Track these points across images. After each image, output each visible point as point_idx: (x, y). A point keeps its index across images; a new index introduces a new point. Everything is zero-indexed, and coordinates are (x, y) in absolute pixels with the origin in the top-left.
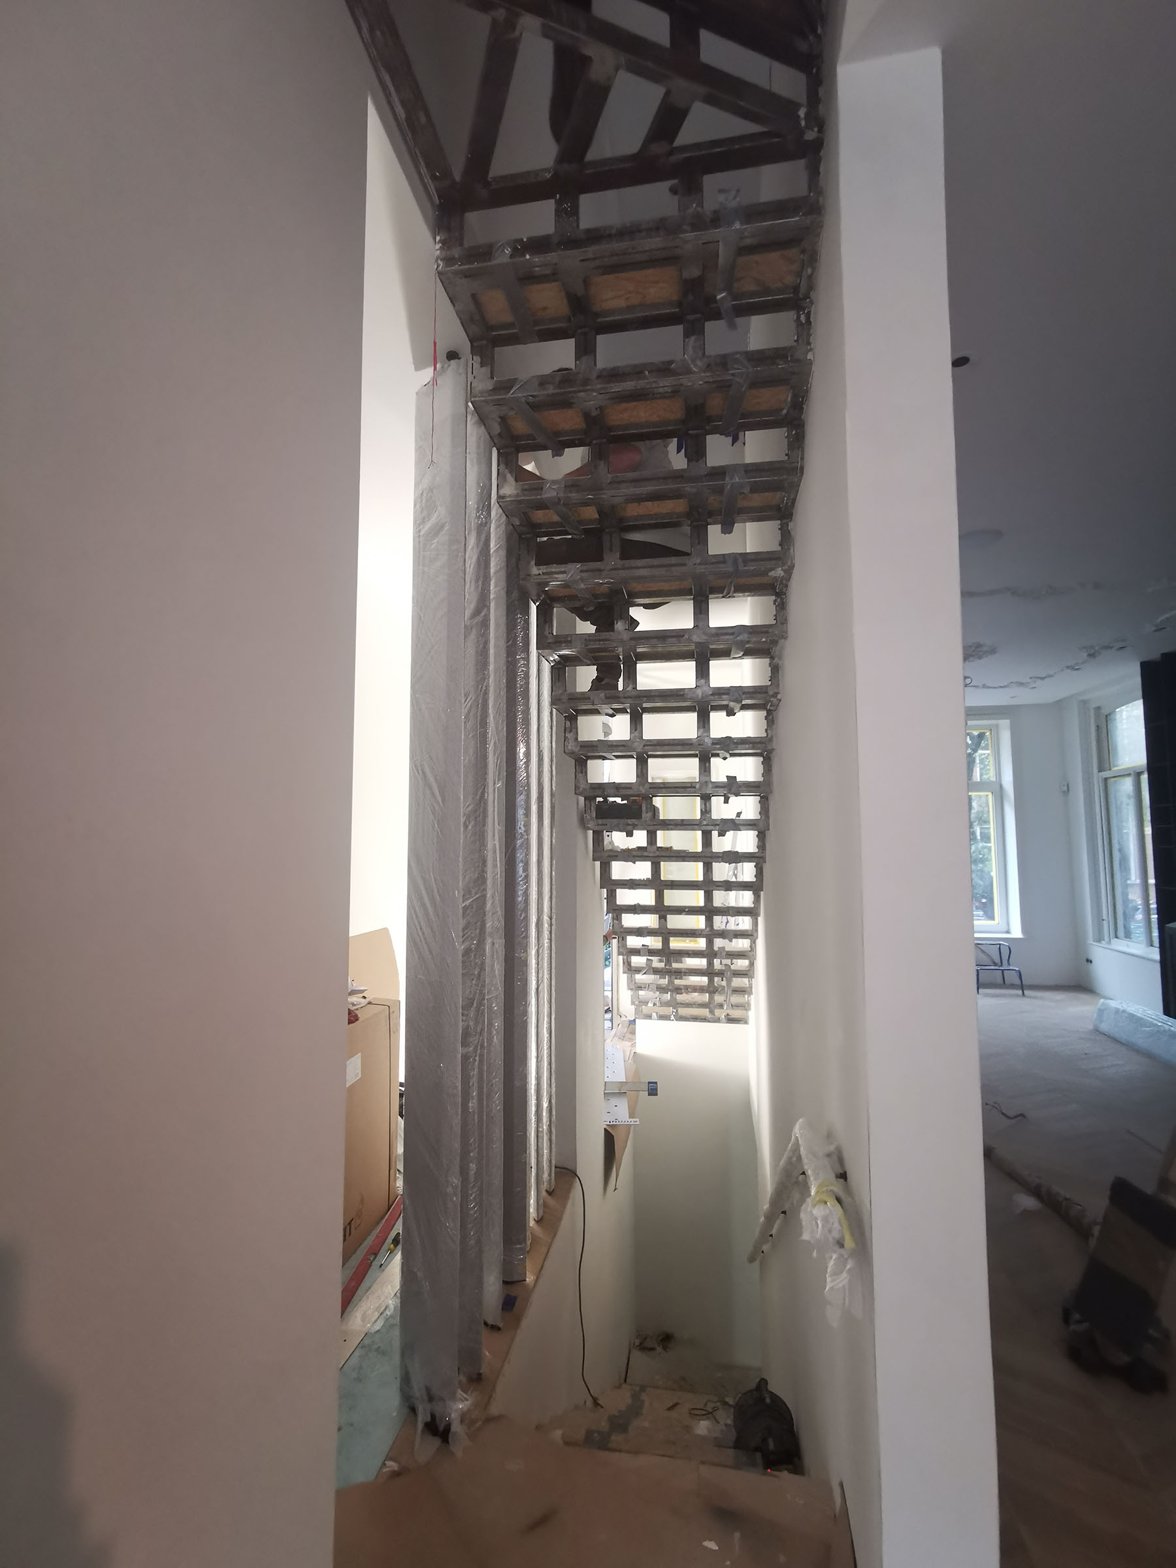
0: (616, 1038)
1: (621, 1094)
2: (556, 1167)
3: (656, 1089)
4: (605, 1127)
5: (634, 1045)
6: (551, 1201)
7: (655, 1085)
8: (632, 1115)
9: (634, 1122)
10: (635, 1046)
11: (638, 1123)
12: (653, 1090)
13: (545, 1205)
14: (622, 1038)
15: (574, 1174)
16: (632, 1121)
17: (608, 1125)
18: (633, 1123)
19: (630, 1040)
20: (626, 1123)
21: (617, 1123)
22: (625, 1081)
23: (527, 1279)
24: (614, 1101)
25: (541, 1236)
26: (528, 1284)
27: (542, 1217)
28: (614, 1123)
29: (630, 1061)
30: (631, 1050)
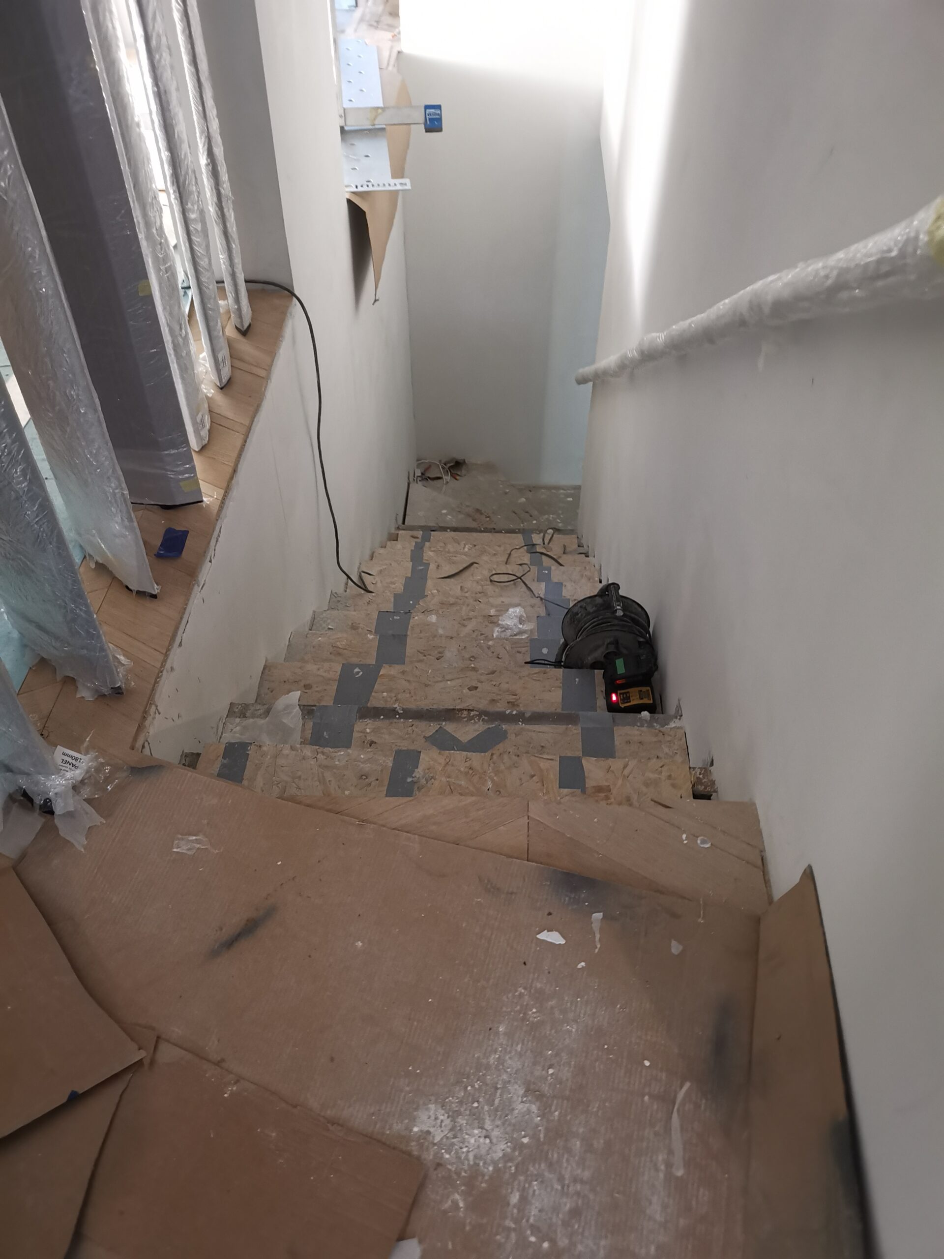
0: (364, 26)
1: (373, 132)
2: (246, 281)
3: (440, 120)
4: (348, 196)
5: (396, 38)
6: (245, 346)
7: (439, 112)
8: (398, 172)
9: (401, 184)
10: (399, 39)
11: (409, 187)
12: (433, 125)
13: (234, 355)
14: (376, 24)
15: (288, 292)
16: (397, 184)
17: (354, 193)
18: (399, 187)
19: (391, 27)
20: (387, 188)
21: (371, 189)
22: (381, 105)
23: (205, 499)
24: (362, 146)
25: (229, 414)
26: (208, 506)
27: (229, 381)
28: (365, 189)
29: (390, 68)
30: (392, 48)
